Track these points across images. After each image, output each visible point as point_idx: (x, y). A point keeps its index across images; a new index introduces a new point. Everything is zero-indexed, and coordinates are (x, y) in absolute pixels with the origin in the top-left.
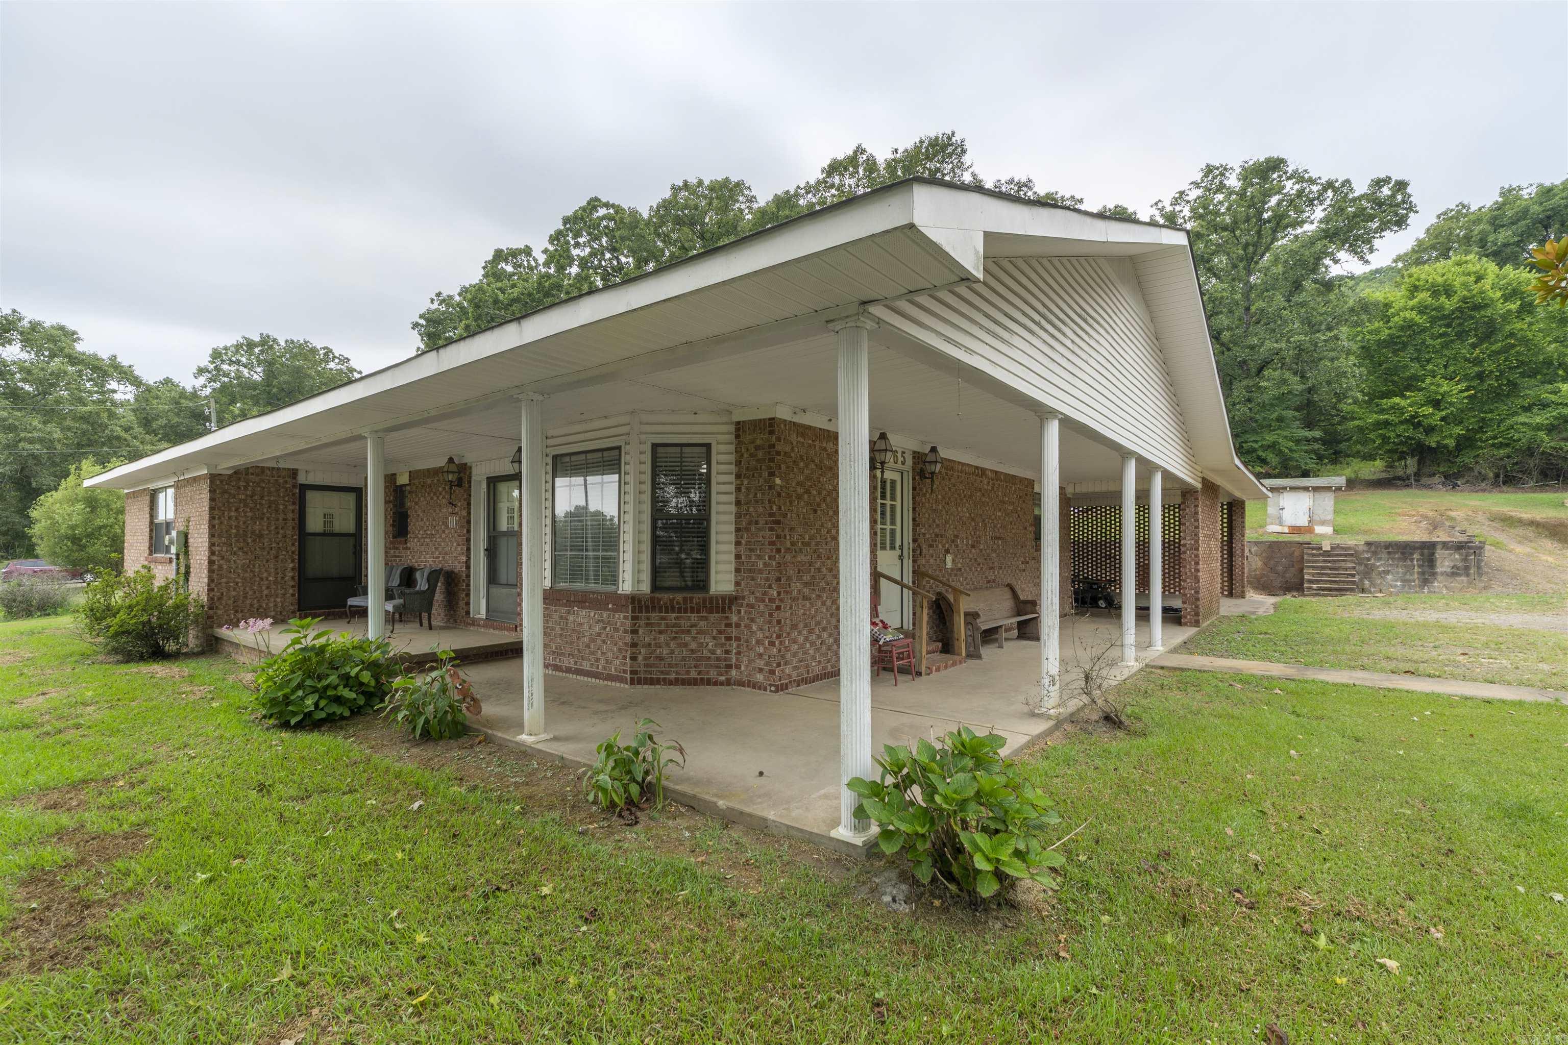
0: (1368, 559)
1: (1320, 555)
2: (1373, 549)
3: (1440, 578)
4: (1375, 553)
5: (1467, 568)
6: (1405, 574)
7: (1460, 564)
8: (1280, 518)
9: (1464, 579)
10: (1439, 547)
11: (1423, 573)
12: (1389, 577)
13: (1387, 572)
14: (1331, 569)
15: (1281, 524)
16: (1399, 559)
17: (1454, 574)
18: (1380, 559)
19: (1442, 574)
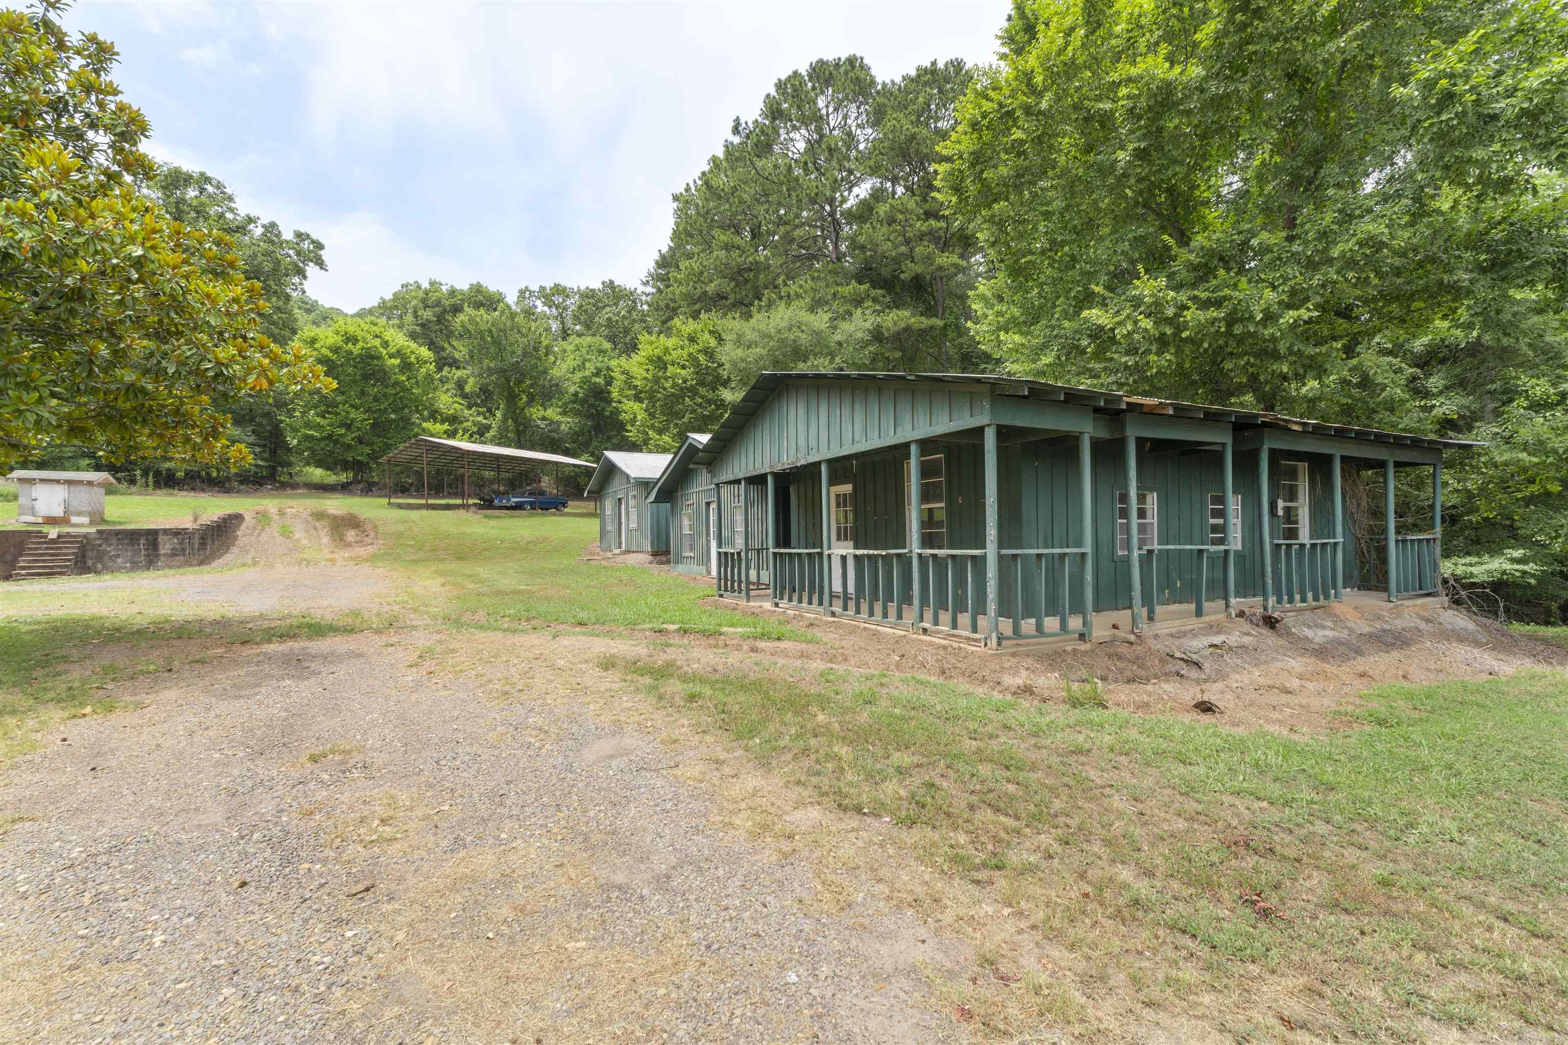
0: (100, 545)
1: (45, 543)
2: (104, 536)
3: (162, 559)
4: (106, 540)
5: (183, 550)
6: (133, 556)
7: (178, 547)
8: (33, 508)
9: (182, 558)
10: (161, 533)
11: (149, 555)
12: (120, 560)
13: (118, 556)
14: (51, 555)
15: (34, 515)
16: (128, 544)
17: (173, 554)
18: (110, 545)
19: (165, 555)
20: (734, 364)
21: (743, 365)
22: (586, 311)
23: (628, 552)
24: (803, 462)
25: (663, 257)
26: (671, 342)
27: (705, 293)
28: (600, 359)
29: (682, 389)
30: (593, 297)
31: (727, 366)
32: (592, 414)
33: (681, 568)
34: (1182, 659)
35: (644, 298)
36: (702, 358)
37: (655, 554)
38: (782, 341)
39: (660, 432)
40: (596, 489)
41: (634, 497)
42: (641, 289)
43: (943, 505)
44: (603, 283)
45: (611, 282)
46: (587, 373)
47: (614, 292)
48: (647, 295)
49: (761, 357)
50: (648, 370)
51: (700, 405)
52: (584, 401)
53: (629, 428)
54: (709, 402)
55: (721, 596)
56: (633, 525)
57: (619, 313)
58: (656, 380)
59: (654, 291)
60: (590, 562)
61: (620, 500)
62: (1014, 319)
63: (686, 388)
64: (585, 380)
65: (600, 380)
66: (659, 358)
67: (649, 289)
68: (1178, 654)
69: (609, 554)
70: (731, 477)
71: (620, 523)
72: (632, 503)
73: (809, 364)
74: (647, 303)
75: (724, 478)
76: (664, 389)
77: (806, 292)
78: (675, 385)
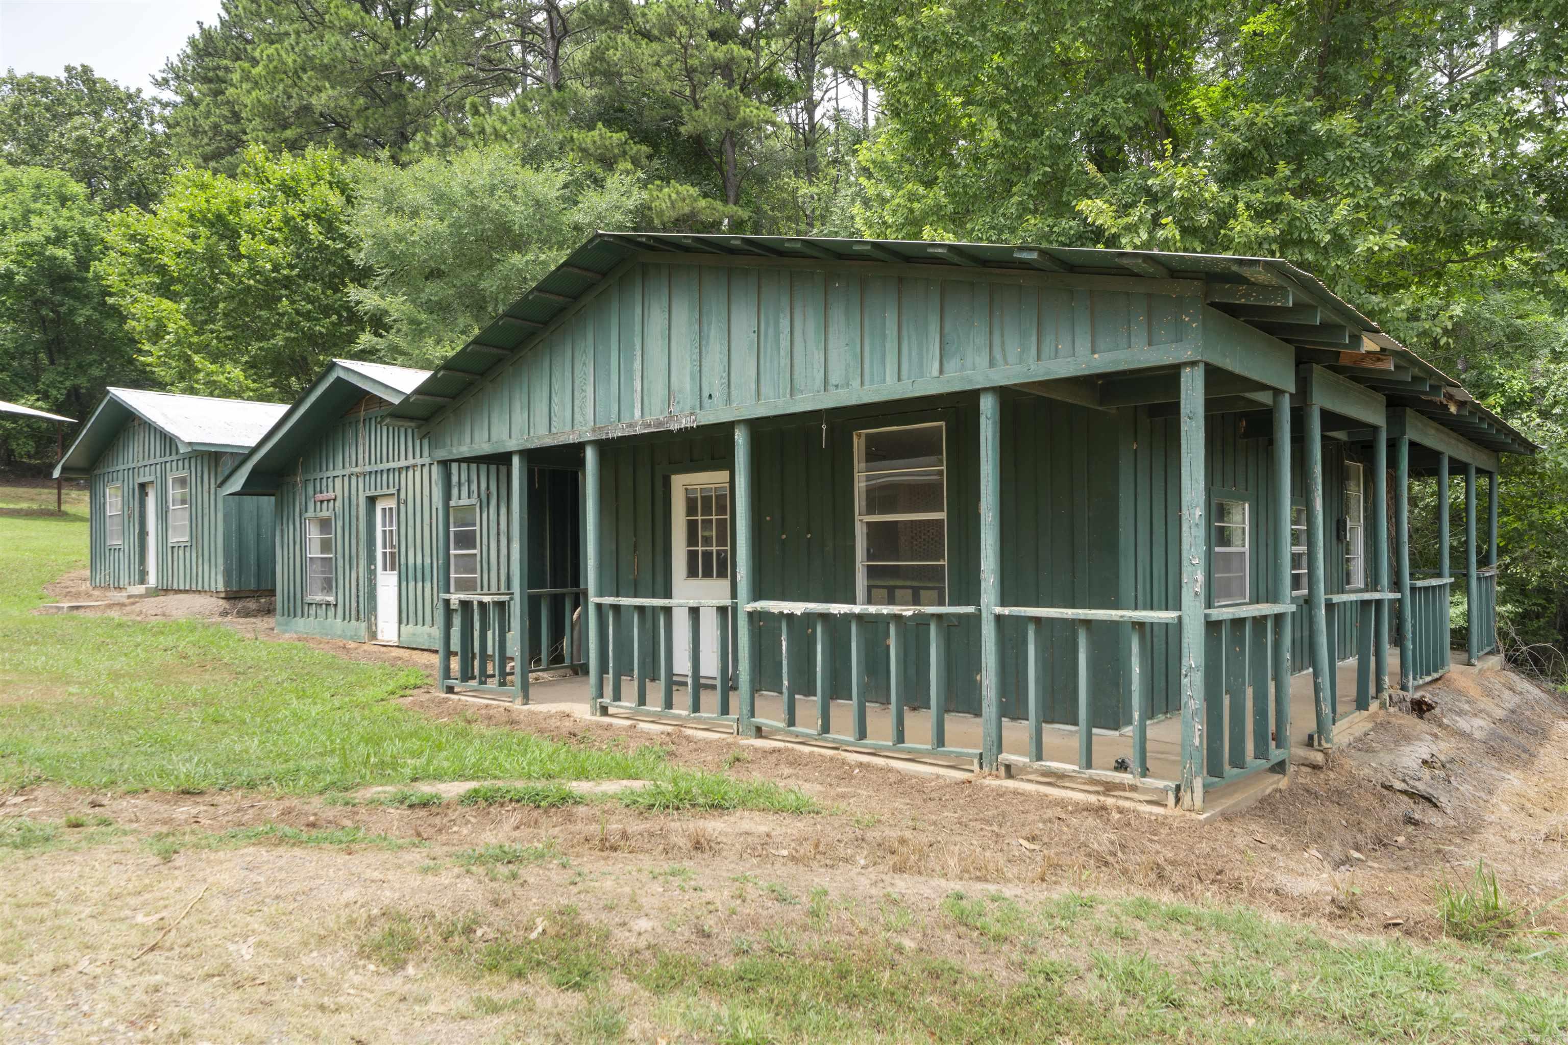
20: (382, 243)
21: (402, 246)
22: (28, 118)
23: (164, 590)
24: (685, 423)
25: (207, 35)
26: (244, 190)
27: (307, 109)
28: (65, 213)
29: (267, 282)
30: (44, 92)
31: (366, 245)
32: (43, 320)
33: (300, 624)
34: (1405, 792)
35: (157, 110)
36: (313, 228)
37: (232, 596)
38: (476, 212)
39: (215, 357)
40: (81, 463)
41: (182, 482)
42: (149, 92)
43: (942, 516)
44: (68, 69)
45: (86, 70)
46: (34, 236)
47: (92, 90)
48: (165, 105)
49: (436, 237)
50: (194, 237)
51: (307, 316)
52: (26, 290)
53: (147, 347)
54: (326, 311)
55: (450, 690)
56: (181, 536)
57: (102, 131)
58: (212, 259)
59: (179, 99)
60: (80, 613)
61: (143, 486)
62: (938, 208)
63: (276, 280)
64: (29, 251)
65: (65, 254)
66: (219, 217)
67: (167, 95)
68: (1398, 785)
69: (120, 597)
70: (483, 447)
71: (143, 534)
72: (174, 492)
73: (530, 256)
74: (164, 119)
75: (465, 450)
76: (230, 275)
77: (513, 132)
78: (254, 272)
